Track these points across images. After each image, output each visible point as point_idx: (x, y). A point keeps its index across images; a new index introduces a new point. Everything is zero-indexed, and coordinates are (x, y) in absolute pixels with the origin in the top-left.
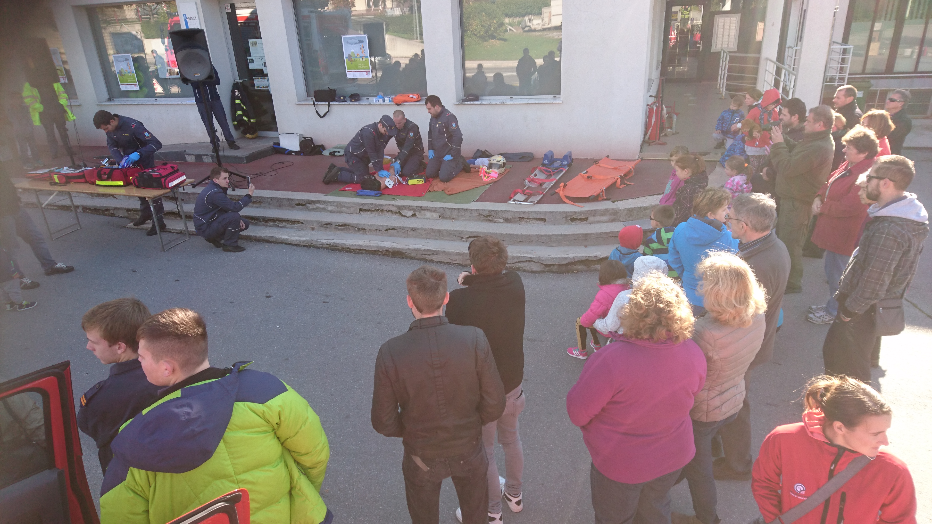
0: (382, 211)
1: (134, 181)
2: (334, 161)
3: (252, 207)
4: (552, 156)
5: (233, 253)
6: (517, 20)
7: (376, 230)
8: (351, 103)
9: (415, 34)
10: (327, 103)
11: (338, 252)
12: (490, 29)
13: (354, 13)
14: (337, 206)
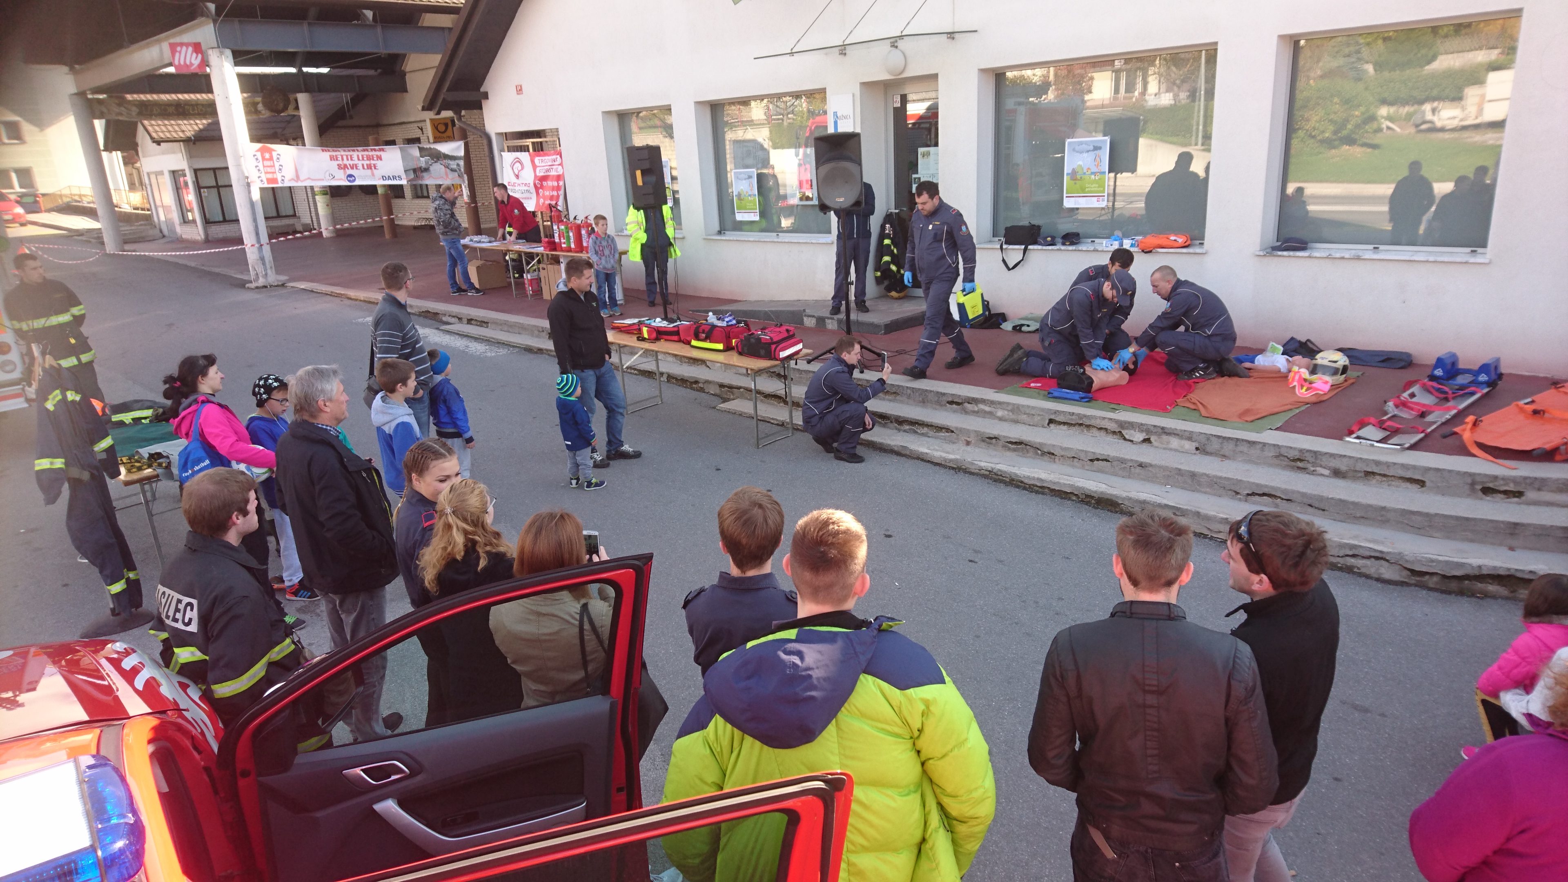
0: (1088, 427)
1: (737, 346)
2: (1018, 339)
3: (884, 399)
4: (1454, 364)
5: (847, 464)
6: (1407, 109)
7: (1074, 458)
8: (1063, 248)
9: (1194, 138)
10: (1023, 247)
11: (1002, 486)
12: (1346, 126)
13: (1088, 104)
14: (1012, 411)
